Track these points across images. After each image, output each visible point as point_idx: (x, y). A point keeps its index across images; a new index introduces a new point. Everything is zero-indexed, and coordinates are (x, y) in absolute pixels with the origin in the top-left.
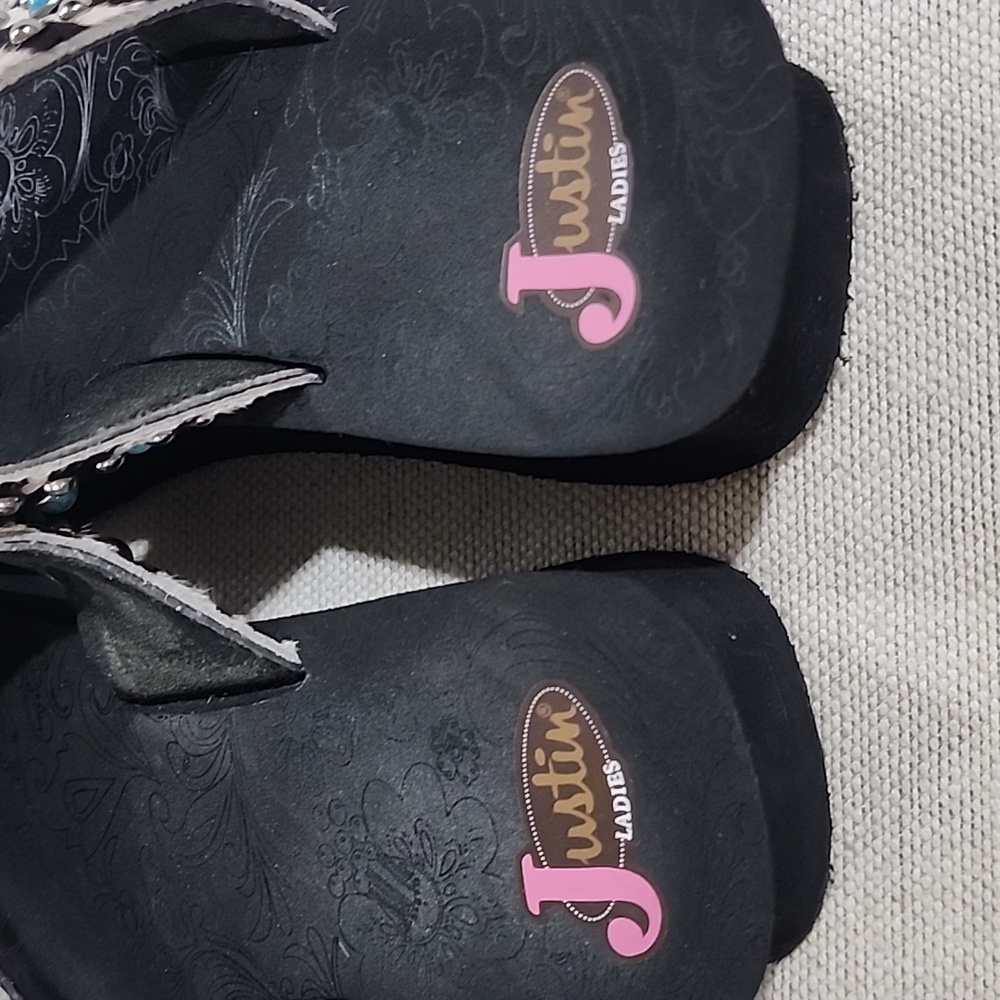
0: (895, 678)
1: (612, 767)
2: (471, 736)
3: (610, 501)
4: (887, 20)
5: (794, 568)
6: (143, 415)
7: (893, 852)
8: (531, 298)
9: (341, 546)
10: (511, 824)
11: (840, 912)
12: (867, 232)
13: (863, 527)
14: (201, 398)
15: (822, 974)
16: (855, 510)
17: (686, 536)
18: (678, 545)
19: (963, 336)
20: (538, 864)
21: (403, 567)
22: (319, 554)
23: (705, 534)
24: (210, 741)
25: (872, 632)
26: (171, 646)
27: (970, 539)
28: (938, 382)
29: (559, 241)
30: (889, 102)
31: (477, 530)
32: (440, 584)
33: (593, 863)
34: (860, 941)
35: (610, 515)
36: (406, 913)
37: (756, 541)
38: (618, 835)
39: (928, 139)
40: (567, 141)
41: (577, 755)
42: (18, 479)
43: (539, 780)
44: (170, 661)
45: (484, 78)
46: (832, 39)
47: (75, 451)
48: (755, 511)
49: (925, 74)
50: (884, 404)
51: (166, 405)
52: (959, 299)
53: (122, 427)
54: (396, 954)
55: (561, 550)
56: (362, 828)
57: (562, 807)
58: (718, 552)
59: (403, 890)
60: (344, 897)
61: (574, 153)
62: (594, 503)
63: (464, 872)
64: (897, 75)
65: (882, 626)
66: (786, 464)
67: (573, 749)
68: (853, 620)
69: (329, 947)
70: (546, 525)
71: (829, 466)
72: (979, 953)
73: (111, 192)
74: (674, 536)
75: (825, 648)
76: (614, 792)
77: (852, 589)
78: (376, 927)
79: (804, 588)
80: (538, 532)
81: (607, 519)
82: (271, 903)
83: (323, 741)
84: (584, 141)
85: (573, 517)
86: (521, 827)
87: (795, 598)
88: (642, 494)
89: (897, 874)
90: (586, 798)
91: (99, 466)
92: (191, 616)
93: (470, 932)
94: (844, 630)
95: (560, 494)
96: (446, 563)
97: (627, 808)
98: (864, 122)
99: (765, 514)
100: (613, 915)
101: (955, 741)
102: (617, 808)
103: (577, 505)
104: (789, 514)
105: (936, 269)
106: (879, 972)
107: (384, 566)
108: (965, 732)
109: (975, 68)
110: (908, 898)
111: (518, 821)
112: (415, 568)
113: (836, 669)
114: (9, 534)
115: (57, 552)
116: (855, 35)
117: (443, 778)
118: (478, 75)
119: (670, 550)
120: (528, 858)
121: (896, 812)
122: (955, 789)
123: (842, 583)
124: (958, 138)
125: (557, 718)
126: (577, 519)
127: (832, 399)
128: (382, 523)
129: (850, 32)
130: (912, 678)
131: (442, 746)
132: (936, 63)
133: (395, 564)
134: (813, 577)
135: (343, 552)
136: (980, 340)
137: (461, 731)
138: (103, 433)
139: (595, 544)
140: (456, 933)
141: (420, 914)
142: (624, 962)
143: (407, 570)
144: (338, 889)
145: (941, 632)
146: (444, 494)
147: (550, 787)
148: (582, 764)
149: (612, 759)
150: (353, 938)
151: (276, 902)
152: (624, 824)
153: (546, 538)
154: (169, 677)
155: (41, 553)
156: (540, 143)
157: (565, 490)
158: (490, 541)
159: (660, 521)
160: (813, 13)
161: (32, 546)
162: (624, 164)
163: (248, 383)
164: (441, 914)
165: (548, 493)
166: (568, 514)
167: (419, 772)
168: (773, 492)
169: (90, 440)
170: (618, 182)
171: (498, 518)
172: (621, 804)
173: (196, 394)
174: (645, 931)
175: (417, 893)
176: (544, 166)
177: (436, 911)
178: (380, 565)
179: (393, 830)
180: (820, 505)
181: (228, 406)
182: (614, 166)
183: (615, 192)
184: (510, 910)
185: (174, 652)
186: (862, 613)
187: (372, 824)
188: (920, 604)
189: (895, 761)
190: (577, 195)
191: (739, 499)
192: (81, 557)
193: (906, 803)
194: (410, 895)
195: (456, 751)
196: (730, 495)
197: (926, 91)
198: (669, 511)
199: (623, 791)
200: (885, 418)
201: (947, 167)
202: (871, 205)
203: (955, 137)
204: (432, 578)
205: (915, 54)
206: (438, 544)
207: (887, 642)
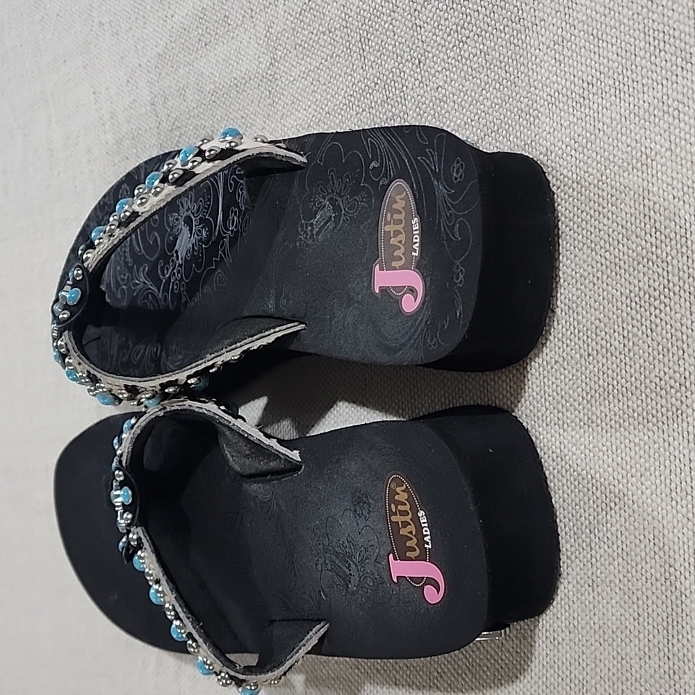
0: (585, 472)
1: (421, 513)
2: (366, 497)
3: (460, 379)
4: (572, 133)
5: (540, 414)
6: (226, 348)
7: (588, 561)
8: (384, 290)
9: (346, 400)
10: (384, 539)
11: (566, 591)
12: (567, 243)
13: (569, 394)
14: (250, 339)
15: (559, 623)
16: (566, 385)
17: (493, 398)
18: (490, 402)
19: (610, 296)
20: (395, 559)
21: (372, 411)
22: (337, 405)
23: (501, 396)
24: (268, 496)
25: (574, 448)
26: (247, 452)
27: (616, 401)
28: (599, 320)
29: (394, 264)
30: (575, 176)
31: (403, 393)
32: (388, 419)
33: (417, 559)
34: (575, 606)
35: (460, 386)
36: (346, 579)
37: (523, 400)
38: (426, 546)
39: (592, 195)
40: (396, 216)
41: (407, 507)
42: (174, 379)
43: (394, 518)
44: (248, 459)
45: (364, 186)
46: (549, 143)
47: (197, 365)
48: (522, 385)
49: (589, 161)
50: (576, 331)
51: (236, 343)
52: (608, 277)
53: (216, 354)
54: (344, 598)
55: (440, 403)
56: (327, 539)
57: (403, 532)
58: (508, 406)
59: (345, 569)
60: (322, 571)
61: (399, 222)
62: (453, 380)
63: (367, 561)
64: (578, 162)
65: (579, 445)
66: (535, 362)
67: (406, 504)
68: (566, 442)
69: (317, 595)
70: (433, 391)
71: (553, 363)
72: (627, 615)
73: (230, 236)
74: (488, 398)
75: (555, 455)
76: (423, 525)
77: (565, 425)
78: (335, 586)
79: (545, 425)
80: (430, 394)
81: (459, 388)
82: (295, 573)
83: (309, 498)
84: (402, 216)
85: (444, 386)
86: (388, 541)
87: (541, 429)
88: (473, 376)
89: (590, 572)
90: (412, 528)
91: (211, 371)
92: (252, 439)
93: (371, 589)
94: (562, 447)
95: (438, 375)
96: (391, 410)
97: (428, 533)
98: (564, 186)
99: (526, 387)
100: (425, 584)
101: (613, 505)
102: (425, 533)
103: (446, 380)
104: (537, 387)
105: (597, 262)
106: (584, 622)
107: (364, 411)
108: (617, 500)
109: (611, 157)
110: (595, 585)
111: (387, 538)
112: (377, 412)
113: (559, 467)
114: (179, 402)
115: (197, 410)
116: (559, 141)
117: (357, 516)
118: (362, 184)
119: (486, 405)
120: (391, 556)
121: (588, 540)
122: (614, 529)
123: (561, 422)
124: (605, 194)
125: (398, 490)
126: (446, 388)
127: (554, 328)
128: (363, 389)
129: (556, 140)
130: (592, 472)
131: (356, 501)
132: (594, 155)
133: (369, 410)
134: (548, 419)
135: (347, 404)
136: (618, 298)
137: (363, 495)
138: (209, 357)
139: (454, 401)
140: (366, 590)
141: (352, 581)
142: (431, 606)
143: (374, 413)
144: (319, 567)
145: (605, 448)
146: (389, 375)
147: (398, 522)
148: (409, 512)
149: (421, 510)
150: (326, 590)
151: (297, 572)
152: (428, 540)
153: (433, 397)
154: (250, 466)
155: (190, 410)
156: (386, 217)
157: (440, 374)
158: (409, 398)
159: (482, 389)
160: (541, 130)
161: (186, 407)
162: (417, 228)
163: (272, 331)
164: (360, 580)
165: (433, 375)
166: (442, 386)
167: (347, 513)
168: (529, 376)
169: (203, 360)
170: (416, 236)
171: (412, 387)
172: (426, 531)
173: (249, 337)
174: (438, 592)
175: (350, 570)
176: (387, 228)
177: (358, 579)
178: (362, 410)
179: (339, 540)
180: (550, 382)
181: (264, 342)
182: (414, 229)
183: (415, 241)
184: (385, 579)
185: (248, 455)
186: (570, 438)
187: (330, 537)
188: (595, 434)
189: (587, 515)
190: (400, 242)
191: (515, 379)
192: (206, 412)
193: (592, 536)
194: (347, 571)
195: (361, 504)
196: (511, 376)
197: (590, 170)
198: (485, 385)
199: (426, 525)
200: (577, 338)
201: (601, 209)
202: (568, 228)
203: (604, 194)
204: (385, 417)
205: (585, 150)
206: (386, 400)
207: (582, 453)
